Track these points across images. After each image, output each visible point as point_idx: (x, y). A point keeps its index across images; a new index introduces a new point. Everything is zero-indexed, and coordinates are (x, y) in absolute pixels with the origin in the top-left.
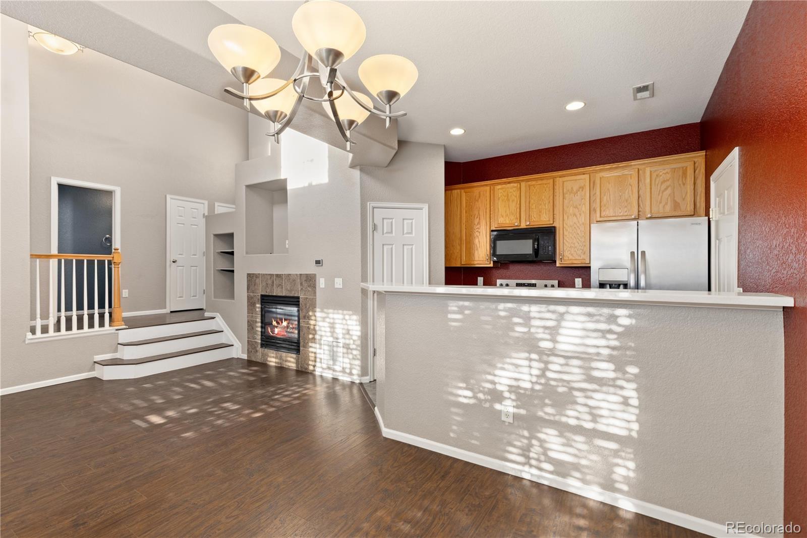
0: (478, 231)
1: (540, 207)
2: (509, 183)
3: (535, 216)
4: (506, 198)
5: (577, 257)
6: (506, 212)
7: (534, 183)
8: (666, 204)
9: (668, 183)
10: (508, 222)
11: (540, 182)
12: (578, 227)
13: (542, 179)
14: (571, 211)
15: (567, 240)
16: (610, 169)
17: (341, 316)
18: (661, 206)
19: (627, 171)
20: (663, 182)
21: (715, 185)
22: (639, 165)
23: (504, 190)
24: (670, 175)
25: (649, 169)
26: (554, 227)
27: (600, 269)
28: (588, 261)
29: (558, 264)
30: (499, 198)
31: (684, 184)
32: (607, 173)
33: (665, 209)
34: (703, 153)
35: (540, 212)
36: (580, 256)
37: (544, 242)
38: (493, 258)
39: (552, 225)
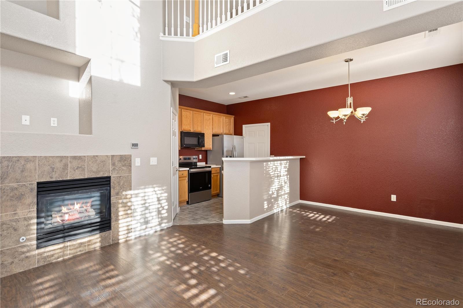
1: (198, 124)
2: (187, 109)
4: (186, 116)
6: (186, 123)
7: (196, 112)
10: (187, 128)
11: (198, 113)
12: (209, 134)
13: (198, 111)
15: (206, 139)
16: (217, 114)
17: (152, 189)
18: (228, 130)
19: (220, 117)
20: (227, 123)
21: (246, 128)
22: (223, 115)
23: (185, 112)
24: (228, 121)
25: (224, 117)
26: (204, 134)
27: (226, 151)
28: (212, 148)
29: (203, 149)
30: (183, 116)
31: (231, 124)
32: (215, 116)
33: (228, 132)
34: (234, 116)
35: (198, 126)
36: (210, 146)
37: (202, 139)
38: (184, 146)
39: (202, 132)
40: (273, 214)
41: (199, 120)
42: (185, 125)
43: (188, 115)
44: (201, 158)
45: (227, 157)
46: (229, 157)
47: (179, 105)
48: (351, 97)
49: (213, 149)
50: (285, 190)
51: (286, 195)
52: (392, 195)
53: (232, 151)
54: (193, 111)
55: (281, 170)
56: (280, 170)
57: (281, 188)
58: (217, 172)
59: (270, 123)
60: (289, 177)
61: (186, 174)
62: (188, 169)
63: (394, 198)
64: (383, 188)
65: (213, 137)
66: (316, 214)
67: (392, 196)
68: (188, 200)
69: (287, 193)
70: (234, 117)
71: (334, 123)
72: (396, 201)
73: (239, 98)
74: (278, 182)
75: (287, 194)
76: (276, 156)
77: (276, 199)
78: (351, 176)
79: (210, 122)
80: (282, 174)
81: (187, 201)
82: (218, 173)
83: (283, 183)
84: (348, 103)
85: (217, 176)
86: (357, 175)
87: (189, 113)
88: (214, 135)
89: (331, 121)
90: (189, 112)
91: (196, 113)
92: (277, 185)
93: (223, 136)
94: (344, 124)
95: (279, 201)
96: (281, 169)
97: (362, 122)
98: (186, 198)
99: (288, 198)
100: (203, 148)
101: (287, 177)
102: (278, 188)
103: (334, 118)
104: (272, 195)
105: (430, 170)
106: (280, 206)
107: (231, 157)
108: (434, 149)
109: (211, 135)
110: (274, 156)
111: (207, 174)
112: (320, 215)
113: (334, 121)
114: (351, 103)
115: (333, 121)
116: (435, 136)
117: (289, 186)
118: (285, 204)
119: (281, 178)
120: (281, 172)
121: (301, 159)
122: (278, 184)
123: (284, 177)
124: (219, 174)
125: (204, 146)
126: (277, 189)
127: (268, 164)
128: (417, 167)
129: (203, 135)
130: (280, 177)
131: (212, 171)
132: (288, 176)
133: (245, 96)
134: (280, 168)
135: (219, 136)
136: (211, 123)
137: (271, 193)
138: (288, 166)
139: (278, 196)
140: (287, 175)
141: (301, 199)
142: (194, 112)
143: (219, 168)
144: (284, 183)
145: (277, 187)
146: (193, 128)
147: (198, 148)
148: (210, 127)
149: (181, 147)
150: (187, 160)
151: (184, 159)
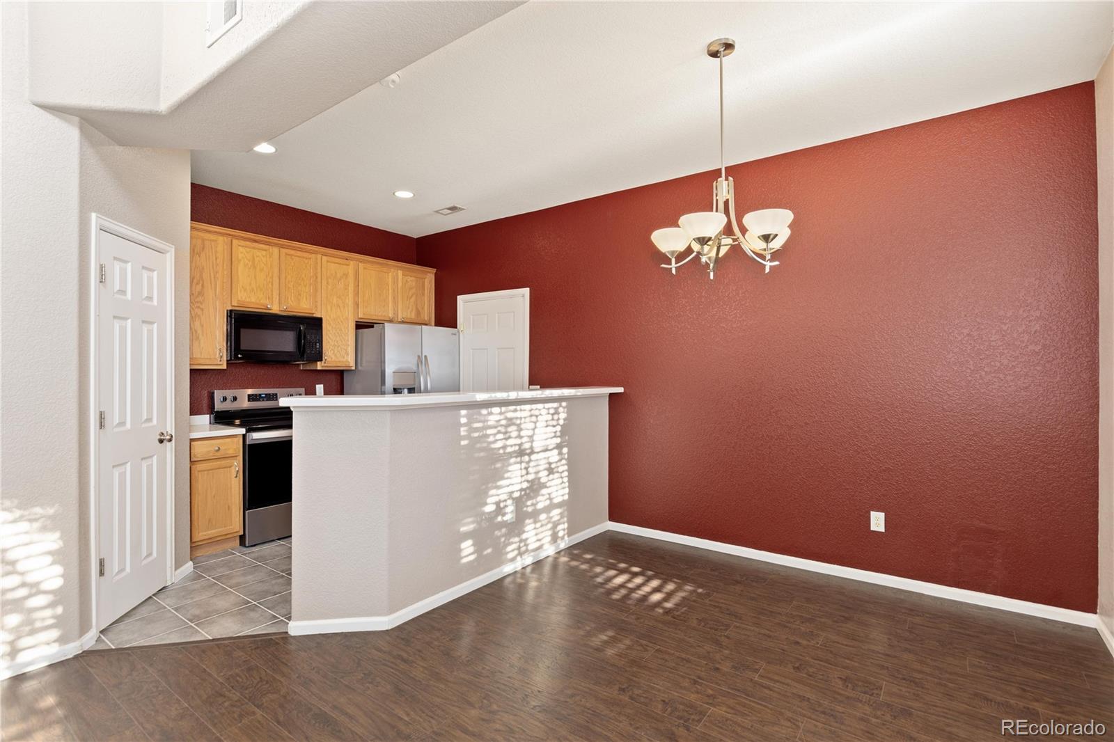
0: (199, 307)
1: (299, 288)
2: (256, 241)
3: (293, 299)
4: (251, 263)
5: (342, 359)
6: (250, 284)
7: (292, 252)
8: (412, 310)
9: (414, 290)
10: (253, 300)
11: (299, 253)
12: (342, 322)
13: (301, 250)
14: (335, 301)
15: (330, 336)
16: (374, 262)
18: (409, 311)
19: (385, 269)
20: (410, 289)
21: (466, 304)
22: (394, 266)
23: (248, 250)
24: (414, 283)
25: (400, 273)
26: (320, 319)
27: (394, 372)
28: (353, 364)
29: (319, 366)
30: (239, 261)
31: (423, 295)
32: (368, 266)
33: (411, 315)
34: (434, 270)
35: (300, 295)
36: (344, 357)
37: (311, 337)
38: (236, 356)
39: (314, 315)
40: (502, 580)
41: (303, 276)
42: (245, 290)
43: (257, 259)
45: (396, 391)
46: (406, 391)
47: (193, 219)
48: (727, 179)
49: (360, 368)
50: (552, 496)
51: (556, 513)
52: (872, 513)
53: (415, 374)
55: (536, 430)
56: (530, 433)
57: (534, 487)
59: (528, 289)
60: (568, 453)
61: (236, 448)
62: (243, 431)
63: (878, 521)
64: (847, 489)
65: (360, 331)
66: (635, 575)
67: (874, 514)
68: (242, 533)
69: (559, 503)
70: (436, 274)
71: (674, 271)
72: (883, 531)
73: (437, 212)
74: (524, 472)
75: (559, 505)
76: (544, 386)
77: (515, 528)
78: (752, 451)
79: (346, 288)
80: (538, 445)
81: (241, 536)
83: (543, 474)
84: (717, 200)
86: (770, 448)
87: (264, 253)
88: (360, 326)
89: (663, 266)
90: (265, 250)
91: (291, 255)
92: (519, 480)
93: (384, 327)
94: (712, 277)
95: (524, 532)
96: (534, 429)
97: (767, 270)
98: (236, 526)
99: (562, 517)
100: (319, 362)
101: (560, 453)
102: (521, 490)
103: (673, 253)
104: (497, 516)
105: (989, 435)
106: (530, 547)
107: (411, 390)
108: (1002, 365)
109: (352, 326)
110: (539, 387)
112: (649, 579)
113: (673, 266)
114: (728, 200)
115: (671, 265)
116: (1002, 323)
117: (566, 480)
118: (549, 539)
119: (534, 457)
120: (535, 438)
121: (611, 395)
122: (523, 479)
123: (548, 452)
125: (319, 357)
126: (516, 495)
127: (480, 414)
128: (950, 423)
129: (315, 324)
130: (529, 455)
132: (565, 450)
133: (452, 205)
134: (532, 425)
135: (373, 327)
136: (351, 288)
137: (490, 508)
138: (565, 420)
139: (521, 517)
140: (559, 447)
141: (613, 517)
142: (282, 250)
144: (546, 473)
145: (518, 487)
146: (279, 299)
147: (303, 364)
148: (347, 301)
149: (227, 361)
150: (263, 400)
151: (251, 398)
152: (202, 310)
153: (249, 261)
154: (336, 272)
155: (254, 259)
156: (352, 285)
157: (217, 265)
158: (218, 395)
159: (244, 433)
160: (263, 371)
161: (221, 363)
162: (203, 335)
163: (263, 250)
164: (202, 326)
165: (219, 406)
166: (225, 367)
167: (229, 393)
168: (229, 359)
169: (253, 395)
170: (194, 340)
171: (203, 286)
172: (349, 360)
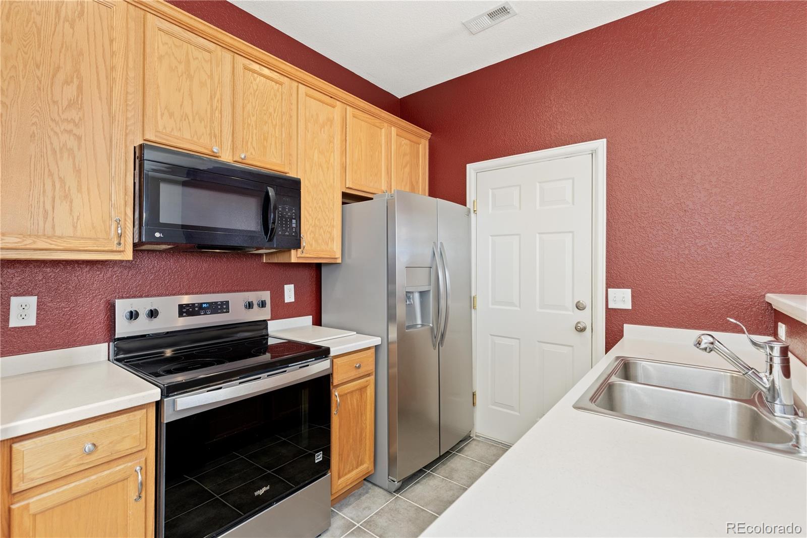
1: (265, 128)
3: (254, 144)
4: (182, 67)
5: (325, 247)
6: (181, 105)
8: (406, 183)
9: (408, 157)
10: (187, 135)
11: (266, 71)
12: (325, 191)
13: (268, 66)
14: (316, 158)
16: (364, 109)
18: (403, 185)
19: (377, 122)
20: (404, 155)
21: (480, 175)
22: (388, 121)
23: (175, 42)
24: (408, 149)
25: (394, 132)
26: (298, 183)
27: (407, 267)
28: (338, 255)
29: (295, 257)
30: (160, 59)
32: (357, 112)
34: (429, 135)
35: (265, 139)
36: (328, 245)
37: (284, 209)
38: (151, 233)
39: (288, 175)
41: (271, 110)
42: (171, 115)
43: (193, 62)
44: (293, 300)
53: (430, 268)
54: (236, 52)
58: (362, 371)
59: (604, 140)
62: (158, 391)
65: (348, 206)
70: (430, 140)
79: (331, 141)
82: (369, 375)
85: (362, 390)
88: (348, 198)
91: (252, 70)
100: (293, 252)
109: (338, 198)
111: (305, 396)
124: (373, 377)
125: (297, 245)
129: (290, 189)
131: (335, 376)
136: (337, 142)
142: (239, 59)
143: (373, 350)
146: (233, 141)
147: (267, 254)
148: (332, 160)
149: (135, 245)
150: (205, 314)
151: (185, 310)
152: (79, 138)
153: (180, 62)
154: (317, 114)
155: (188, 62)
156: (339, 137)
157: (113, 54)
158: (122, 307)
159: (159, 398)
160: (205, 265)
161: (121, 248)
162: (79, 190)
163: (205, 50)
164: (78, 171)
165: (124, 328)
166: (129, 255)
167: (143, 305)
168: (136, 241)
169: (187, 305)
170: (57, 200)
171: (80, 88)
172: (335, 249)
